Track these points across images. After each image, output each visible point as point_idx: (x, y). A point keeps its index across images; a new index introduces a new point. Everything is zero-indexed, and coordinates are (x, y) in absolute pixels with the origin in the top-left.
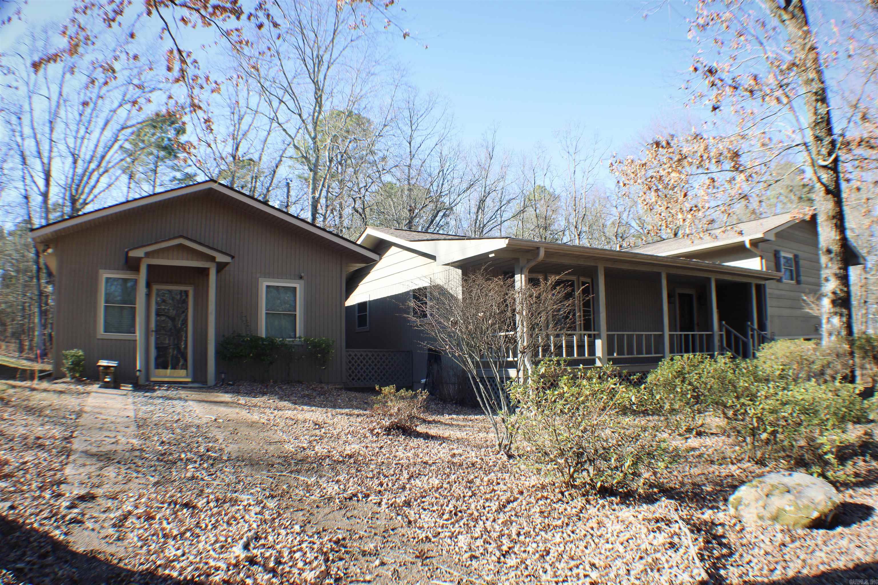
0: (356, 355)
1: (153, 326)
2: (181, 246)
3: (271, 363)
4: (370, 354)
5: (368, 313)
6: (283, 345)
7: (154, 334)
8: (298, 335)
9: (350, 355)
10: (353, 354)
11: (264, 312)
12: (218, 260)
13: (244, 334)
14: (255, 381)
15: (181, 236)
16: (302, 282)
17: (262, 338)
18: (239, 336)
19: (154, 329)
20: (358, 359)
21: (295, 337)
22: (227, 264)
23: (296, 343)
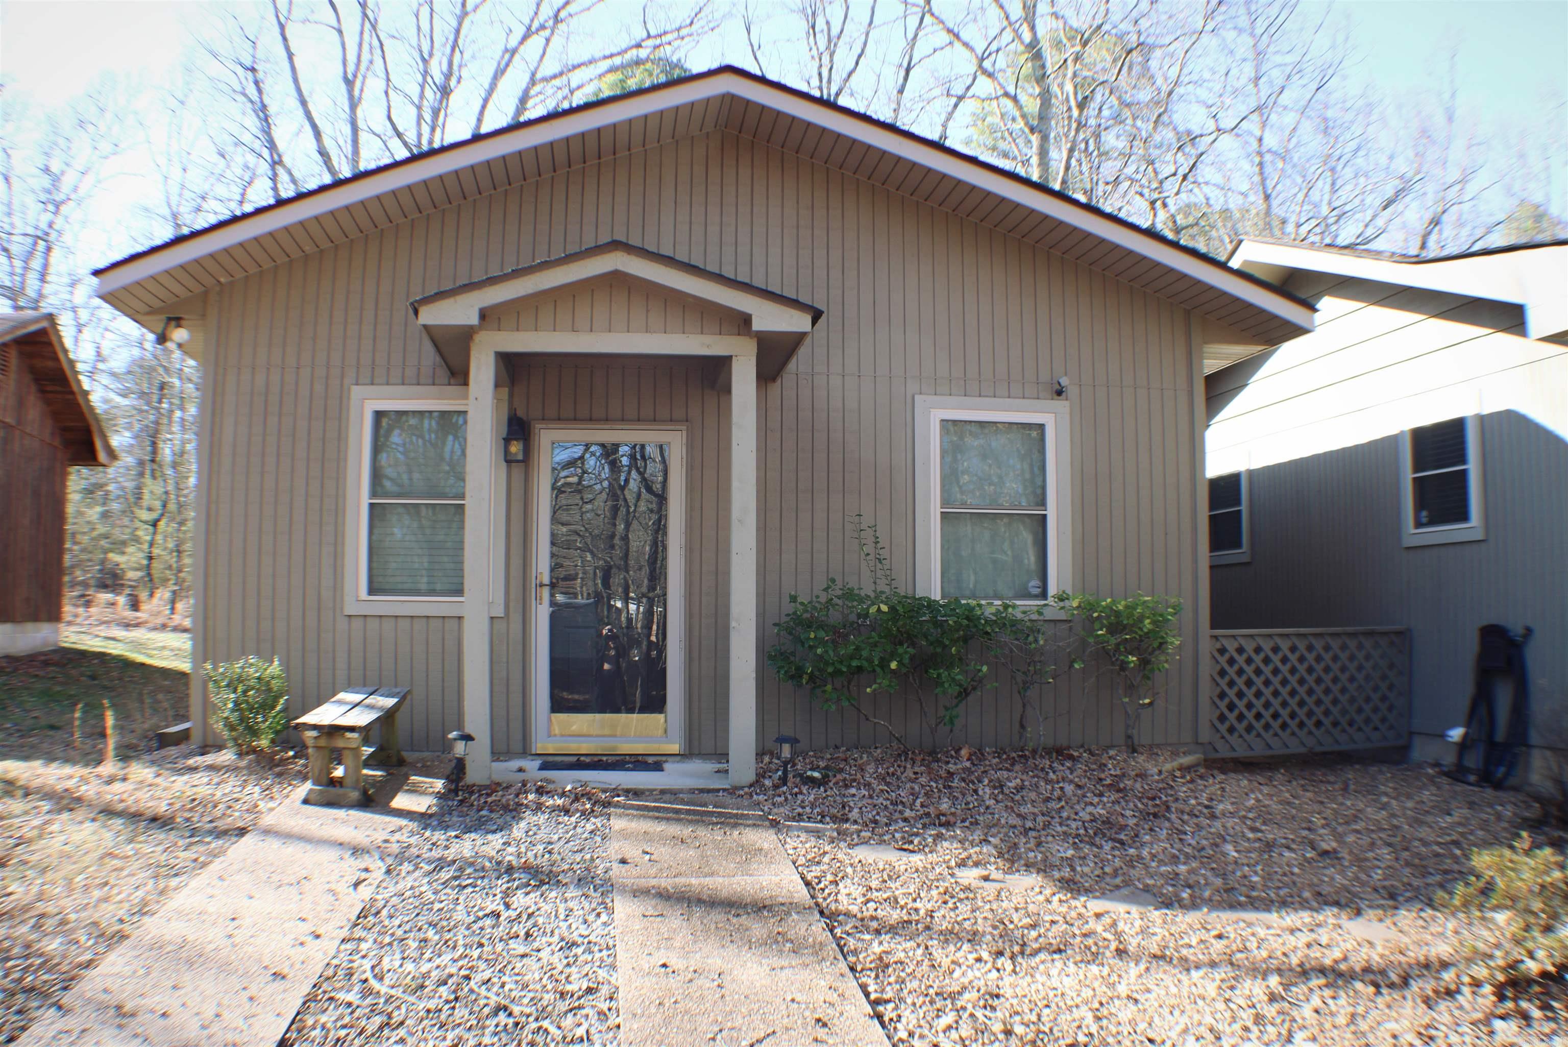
0: (1240, 650)
1: (542, 566)
2: (616, 279)
3: (964, 693)
4: (1285, 645)
5: (1244, 507)
6: (1003, 622)
7: (546, 593)
8: (1052, 590)
9: (1222, 651)
10: (1231, 646)
11: (936, 509)
12: (758, 325)
13: (868, 590)
14: (904, 754)
15: (615, 245)
16: (1062, 405)
17: (931, 605)
18: (849, 595)
19: (546, 580)
20: (1249, 661)
21: (1044, 595)
22: (795, 340)
23: (1049, 614)
